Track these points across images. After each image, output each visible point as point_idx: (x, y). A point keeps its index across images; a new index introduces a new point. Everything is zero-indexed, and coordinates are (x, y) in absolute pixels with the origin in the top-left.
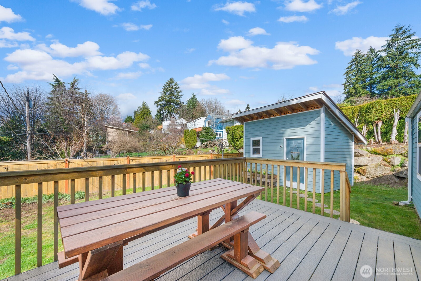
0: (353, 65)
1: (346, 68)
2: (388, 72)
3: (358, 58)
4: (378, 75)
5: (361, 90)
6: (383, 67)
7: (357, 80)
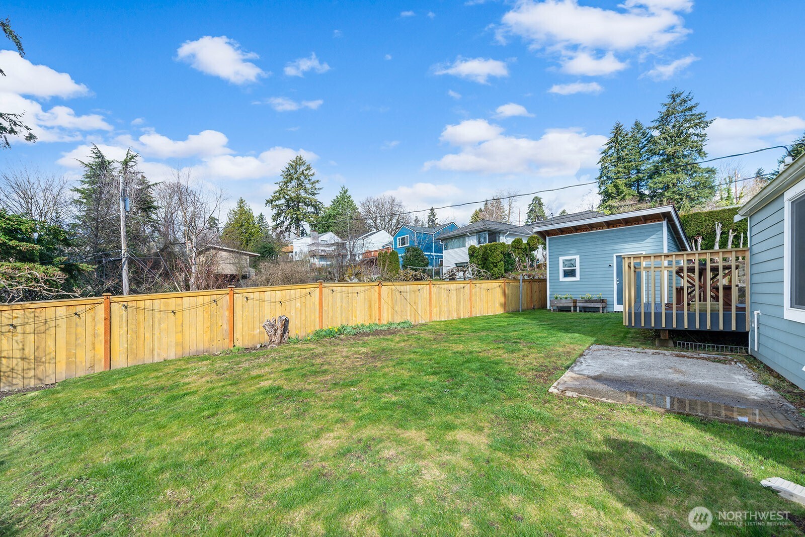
0: (611, 148)
1: (601, 153)
2: (662, 162)
3: (619, 137)
4: (649, 166)
5: (623, 188)
6: (655, 154)
7: (619, 172)
